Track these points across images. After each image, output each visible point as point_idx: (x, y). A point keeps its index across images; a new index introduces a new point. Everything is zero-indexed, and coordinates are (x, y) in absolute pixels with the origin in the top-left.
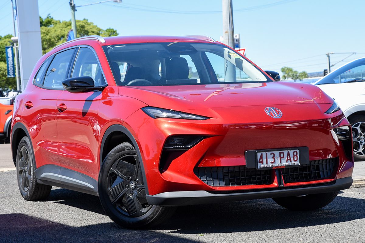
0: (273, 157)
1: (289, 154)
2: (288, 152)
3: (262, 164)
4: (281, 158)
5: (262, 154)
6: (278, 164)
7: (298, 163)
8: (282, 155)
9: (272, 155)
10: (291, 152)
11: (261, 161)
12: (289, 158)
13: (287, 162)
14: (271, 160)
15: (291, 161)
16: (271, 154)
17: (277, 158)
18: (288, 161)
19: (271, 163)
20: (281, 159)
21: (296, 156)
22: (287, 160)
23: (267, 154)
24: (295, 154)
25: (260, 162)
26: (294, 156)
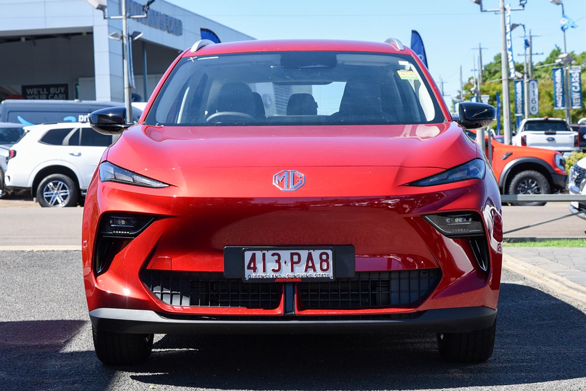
0: (278, 261)
1: (310, 257)
2: (310, 255)
3: (255, 271)
4: (293, 263)
5: (254, 255)
6: (286, 273)
7: (330, 274)
8: (296, 258)
9: (276, 257)
10: (316, 254)
11: (252, 266)
12: (310, 265)
13: (306, 271)
14: (272, 265)
15: (315, 270)
16: (273, 255)
17: (285, 263)
18: (308, 269)
19: (274, 270)
20: (294, 265)
21: (327, 261)
22: (307, 267)
23: (264, 255)
24: (324, 257)
25: (249, 268)
26: (322, 261)
